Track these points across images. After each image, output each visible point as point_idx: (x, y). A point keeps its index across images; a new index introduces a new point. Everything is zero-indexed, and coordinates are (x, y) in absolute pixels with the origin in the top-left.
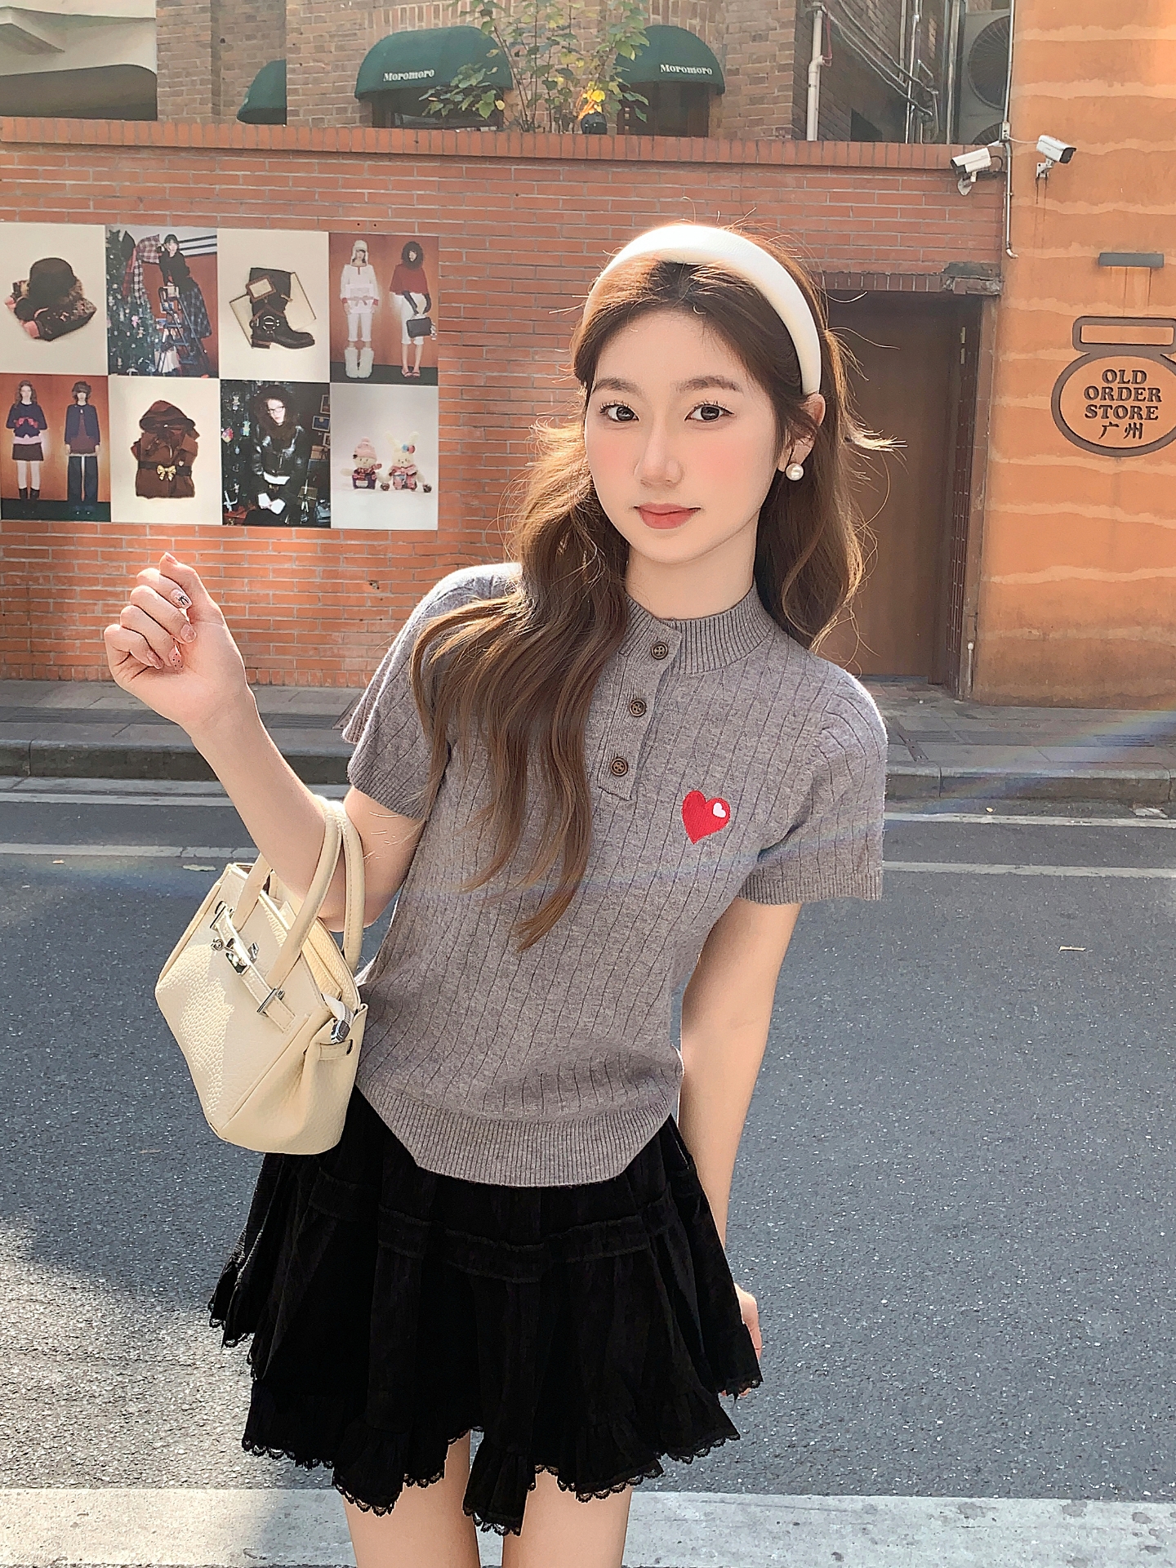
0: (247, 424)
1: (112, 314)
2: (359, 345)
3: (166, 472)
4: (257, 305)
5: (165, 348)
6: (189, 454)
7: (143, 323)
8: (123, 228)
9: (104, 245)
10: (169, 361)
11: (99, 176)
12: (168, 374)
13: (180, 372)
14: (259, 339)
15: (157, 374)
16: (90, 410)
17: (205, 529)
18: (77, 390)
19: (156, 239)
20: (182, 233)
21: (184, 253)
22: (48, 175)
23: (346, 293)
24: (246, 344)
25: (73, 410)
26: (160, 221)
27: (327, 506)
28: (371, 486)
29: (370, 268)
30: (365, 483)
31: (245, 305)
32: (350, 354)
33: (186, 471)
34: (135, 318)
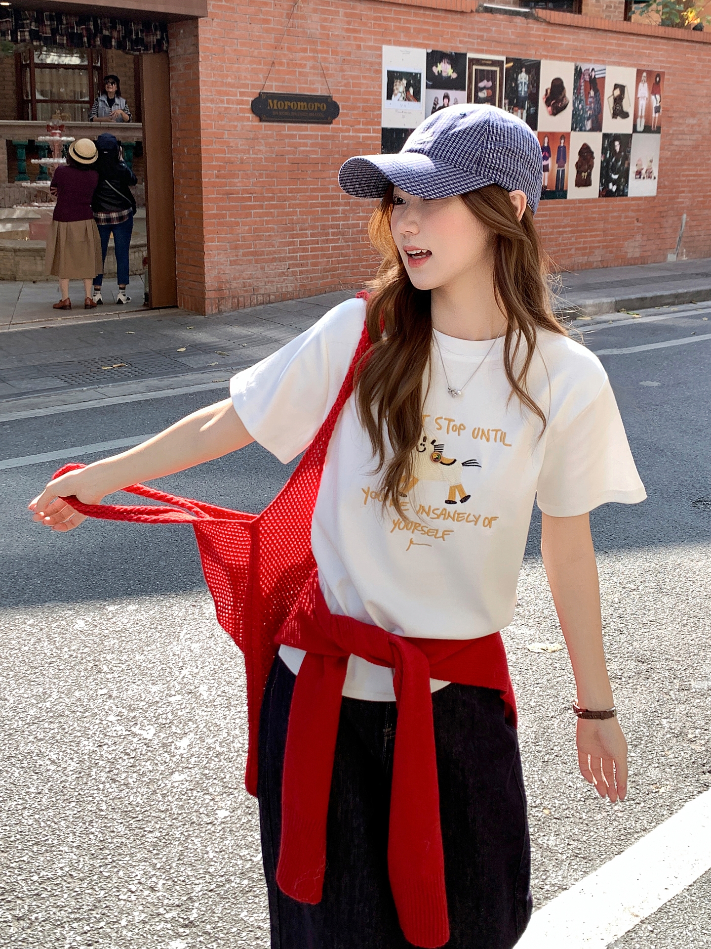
0: (608, 152)
1: (574, 104)
2: (641, 117)
3: (584, 175)
4: (615, 100)
5: (588, 120)
6: (591, 167)
7: (582, 108)
8: (580, 64)
9: (573, 72)
10: (589, 125)
11: (574, 40)
12: (589, 131)
13: (592, 130)
14: (615, 115)
15: (585, 131)
16: (564, 147)
17: (594, 200)
18: (561, 139)
19: (589, 70)
20: (597, 67)
21: (597, 77)
22: (560, 39)
23: (639, 95)
24: (610, 116)
25: (559, 147)
26: (589, 61)
27: (627, 187)
28: (640, 178)
29: (646, 85)
30: (638, 176)
31: (612, 99)
32: (639, 120)
33: (589, 175)
34: (580, 106)
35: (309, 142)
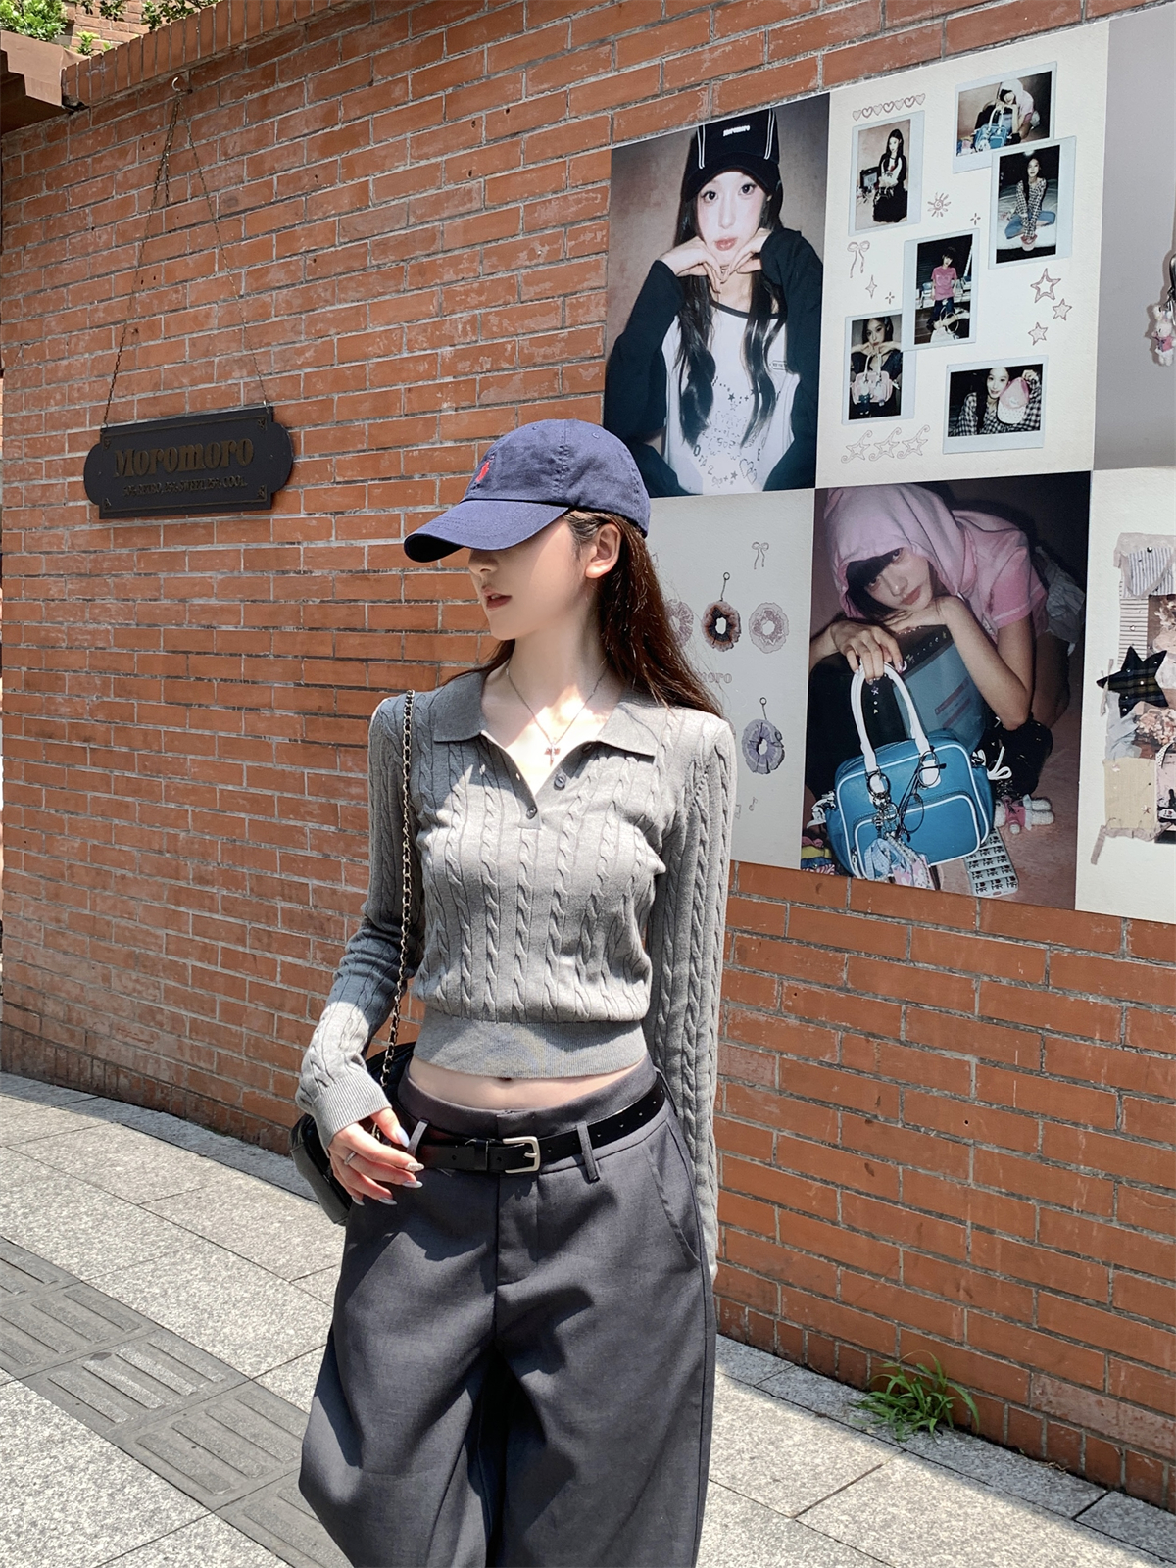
35: (215, 577)
